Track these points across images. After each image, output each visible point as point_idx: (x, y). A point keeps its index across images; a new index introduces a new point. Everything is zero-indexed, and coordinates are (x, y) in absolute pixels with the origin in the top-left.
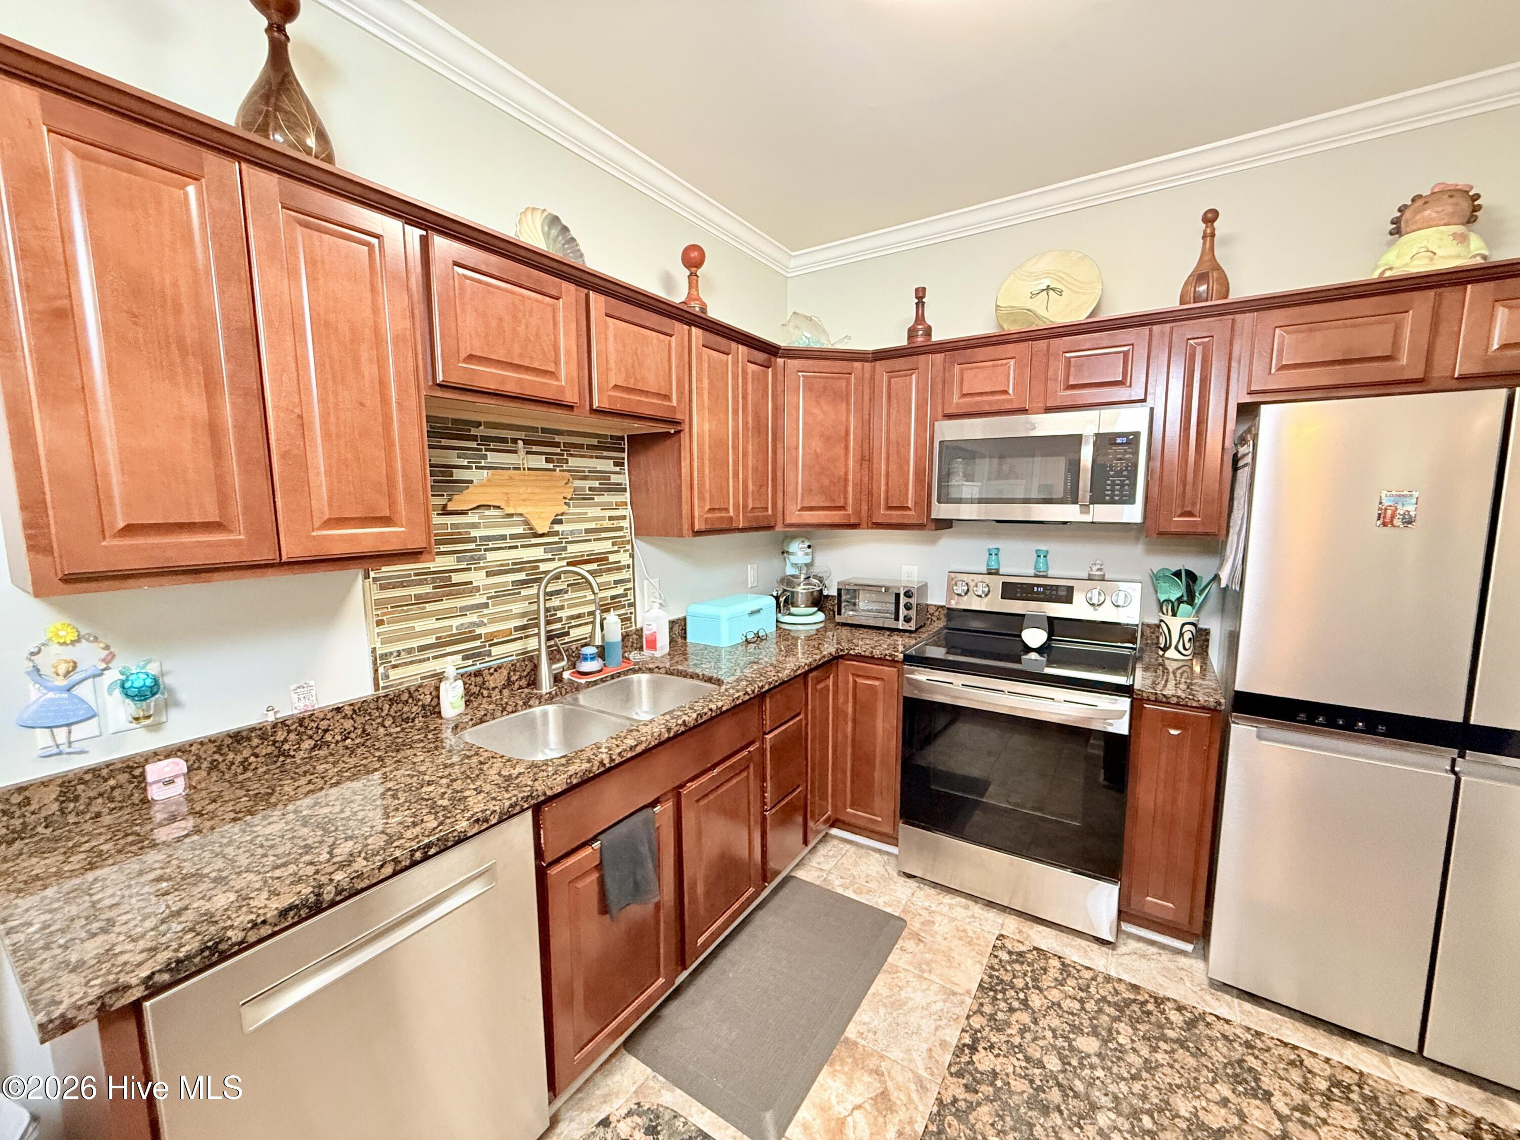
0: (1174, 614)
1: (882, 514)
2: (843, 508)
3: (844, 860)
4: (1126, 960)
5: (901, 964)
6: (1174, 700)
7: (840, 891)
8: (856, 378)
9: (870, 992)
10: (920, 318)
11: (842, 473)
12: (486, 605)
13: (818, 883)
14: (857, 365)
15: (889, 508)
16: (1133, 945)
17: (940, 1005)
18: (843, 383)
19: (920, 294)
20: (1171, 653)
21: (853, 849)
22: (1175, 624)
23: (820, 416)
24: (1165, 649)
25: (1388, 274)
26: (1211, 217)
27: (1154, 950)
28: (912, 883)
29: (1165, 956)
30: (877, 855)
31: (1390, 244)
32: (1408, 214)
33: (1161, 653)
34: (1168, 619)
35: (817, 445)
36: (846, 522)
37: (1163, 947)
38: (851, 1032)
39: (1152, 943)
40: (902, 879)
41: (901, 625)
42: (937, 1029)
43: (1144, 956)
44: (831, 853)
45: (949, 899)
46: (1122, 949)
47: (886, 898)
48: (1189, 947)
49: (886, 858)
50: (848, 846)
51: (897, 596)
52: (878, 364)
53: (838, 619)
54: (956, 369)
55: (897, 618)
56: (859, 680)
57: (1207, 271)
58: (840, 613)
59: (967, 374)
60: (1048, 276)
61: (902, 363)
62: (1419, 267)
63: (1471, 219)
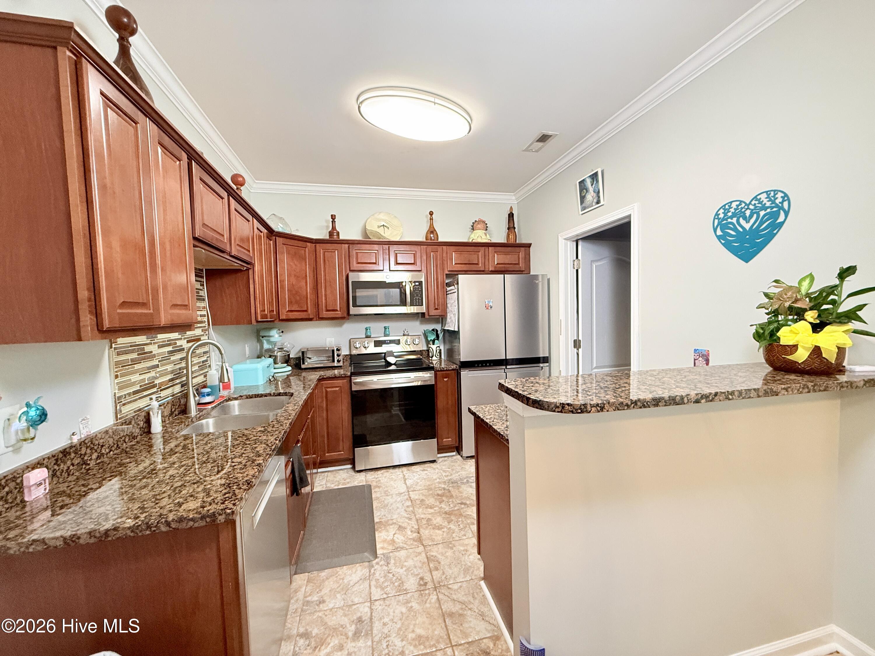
0: (433, 344)
1: (325, 314)
2: (306, 311)
3: (328, 478)
4: (441, 464)
5: (378, 495)
6: (445, 369)
7: (336, 487)
8: (308, 250)
9: (374, 507)
10: (334, 228)
11: (305, 294)
12: (157, 366)
13: (324, 489)
14: (308, 244)
15: (327, 311)
16: (441, 459)
17: (399, 499)
18: (303, 252)
19: (333, 217)
20: (434, 358)
21: (329, 473)
22: (434, 347)
23: (294, 267)
24: (432, 357)
25: (474, 241)
26: (431, 213)
27: (446, 458)
28: (362, 473)
29: (450, 459)
30: (341, 471)
31: (472, 232)
32: (475, 225)
33: (431, 359)
34: (432, 346)
35: (293, 280)
36: (307, 317)
37: (448, 456)
38: (376, 520)
39: (445, 457)
40: (358, 474)
41: (336, 364)
42: (403, 504)
43: (445, 461)
44: (321, 478)
45: (380, 472)
46: (439, 462)
47: (357, 482)
48: (454, 453)
49: (346, 470)
50: (326, 473)
51: (333, 351)
52: (318, 245)
53: (303, 366)
54: (354, 252)
55: (334, 361)
56: (328, 390)
57: (432, 231)
58: (304, 363)
59: (360, 255)
60: (383, 220)
61: (328, 246)
62: (480, 240)
63: (486, 230)
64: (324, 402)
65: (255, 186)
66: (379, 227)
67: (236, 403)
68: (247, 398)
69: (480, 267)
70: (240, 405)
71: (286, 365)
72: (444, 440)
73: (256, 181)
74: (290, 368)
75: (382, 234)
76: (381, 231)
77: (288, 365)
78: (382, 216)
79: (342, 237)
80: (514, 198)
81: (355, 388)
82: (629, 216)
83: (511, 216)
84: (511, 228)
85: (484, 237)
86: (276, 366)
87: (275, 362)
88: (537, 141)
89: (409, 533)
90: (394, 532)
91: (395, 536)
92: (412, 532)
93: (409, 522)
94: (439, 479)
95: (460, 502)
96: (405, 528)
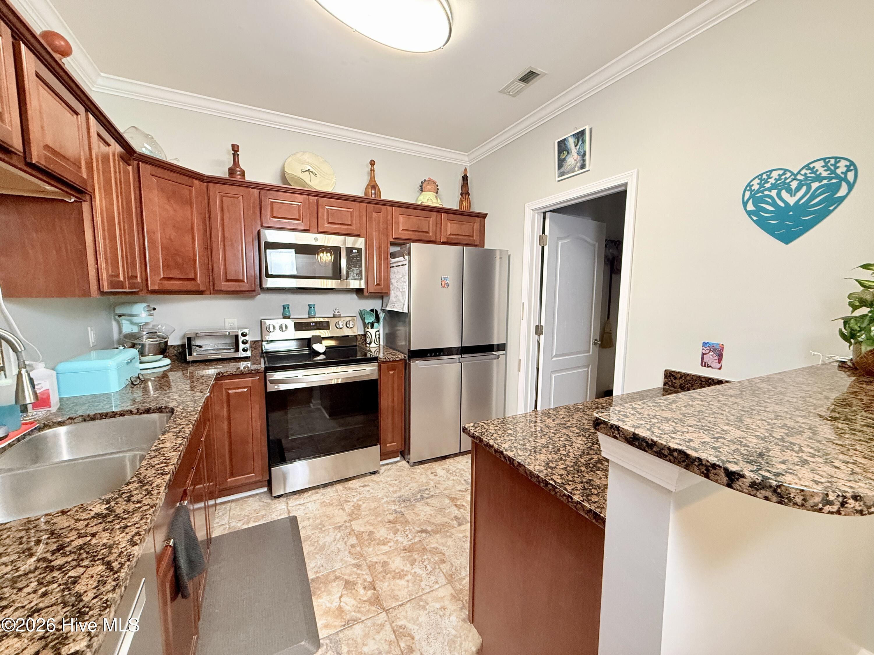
0: (372, 327)
1: (224, 285)
2: (193, 279)
3: (232, 512)
4: (385, 474)
5: (309, 533)
6: (392, 359)
8: (196, 191)
9: (305, 553)
10: (236, 163)
11: (191, 254)
14: (196, 182)
15: (228, 280)
16: (383, 468)
17: (339, 535)
18: (188, 193)
19: (235, 149)
20: (373, 345)
21: (233, 504)
22: (373, 331)
23: (172, 212)
24: (370, 344)
26: (372, 163)
27: (390, 466)
28: (281, 499)
29: (394, 466)
32: (424, 185)
33: (368, 345)
34: (370, 330)
35: (171, 233)
36: (195, 289)
37: (391, 463)
38: (311, 575)
39: (388, 464)
40: (276, 501)
41: (242, 354)
42: (346, 544)
43: (389, 470)
44: (220, 514)
45: (306, 495)
46: (381, 472)
47: (276, 514)
48: (398, 459)
49: (257, 497)
50: (229, 504)
51: (237, 337)
52: (211, 185)
53: (189, 358)
54: (269, 201)
55: (237, 350)
56: (230, 391)
57: (373, 186)
58: (190, 354)
59: (275, 205)
60: (308, 164)
61: (228, 189)
62: (430, 204)
63: (437, 193)
64: (225, 410)
65: (100, 81)
66: (303, 172)
67: (62, 430)
68: (85, 420)
69: (431, 236)
70: (68, 433)
71: (162, 356)
72: (388, 445)
73: (102, 74)
74: (168, 361)
75: (308, 181)
76: (305, 177)
77: (165, 357)
78: (306, 157)
79: (248, 178)
80: (466, 159)
81: (271, 388)
82: (626, 185)
83: (465, 178)
84: (465, 193)
85: (434, 200)
86: (144, 359)
87: (142, 353)
88: (520, 80)
89: (362, 591)
90: (339, 594)
91: (342, 599)
92: (365, 588)
93: (358, 572)
94: (387, 497)
95: (419, 529)
96: (354, 584)
